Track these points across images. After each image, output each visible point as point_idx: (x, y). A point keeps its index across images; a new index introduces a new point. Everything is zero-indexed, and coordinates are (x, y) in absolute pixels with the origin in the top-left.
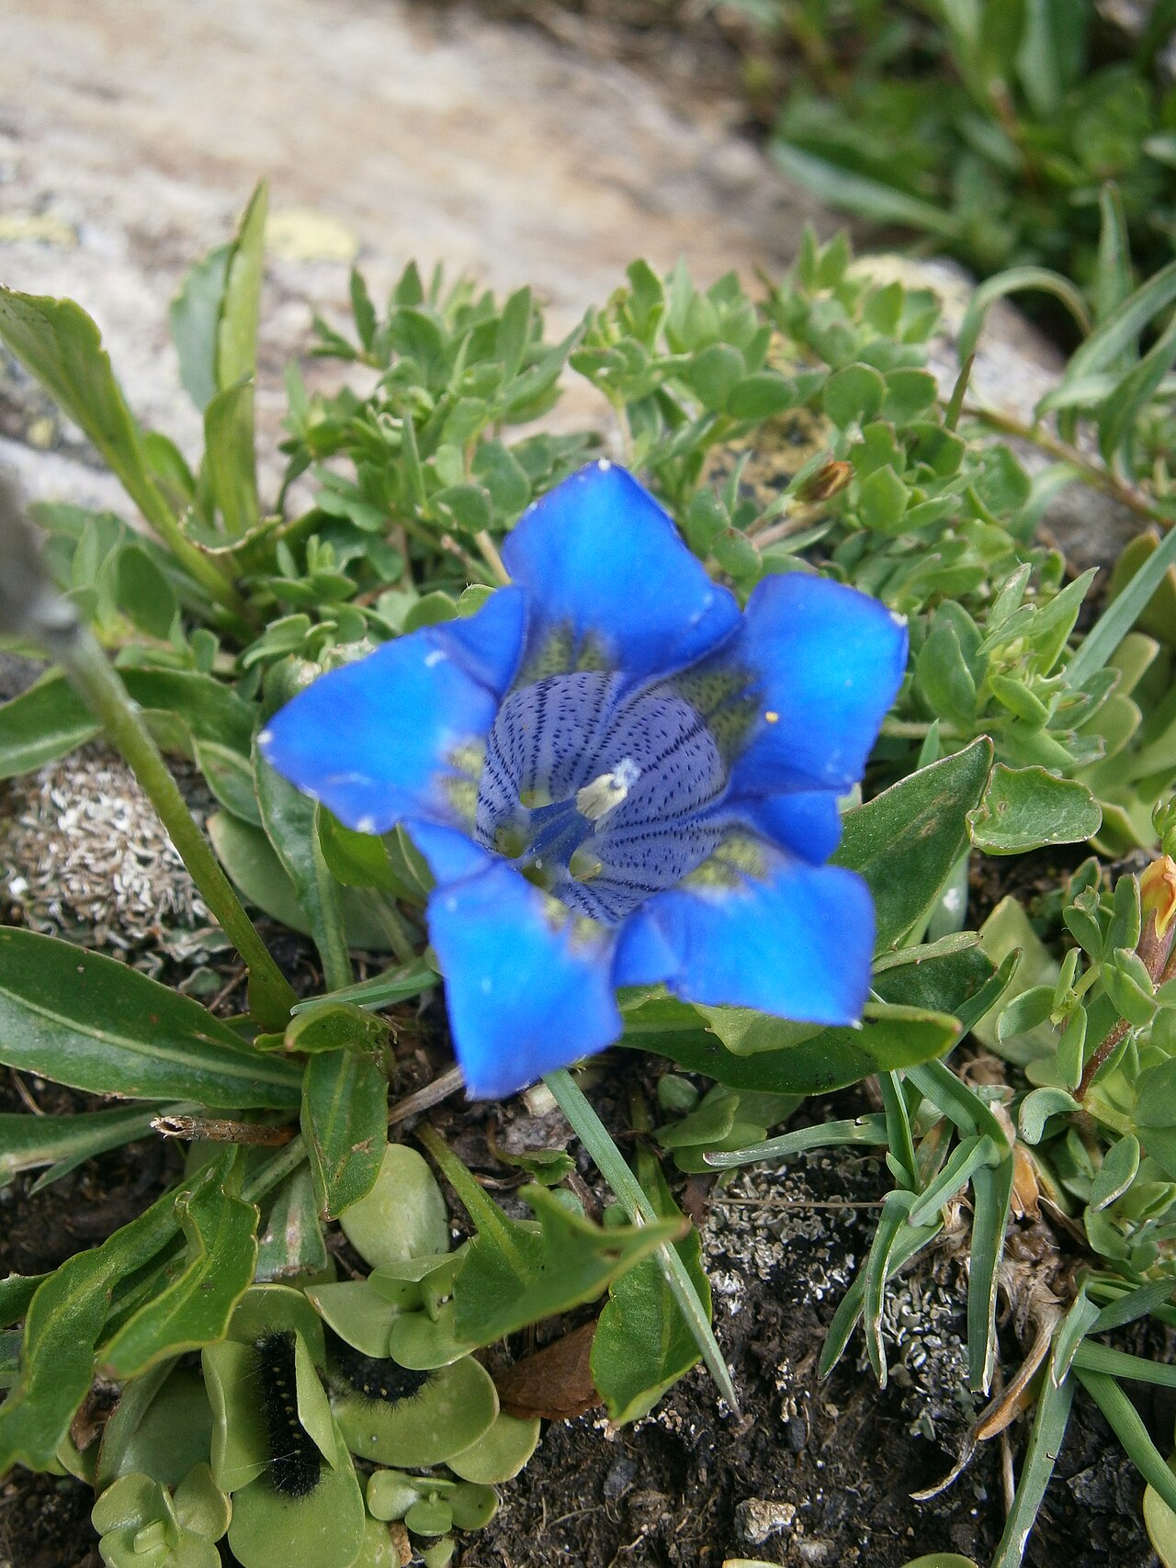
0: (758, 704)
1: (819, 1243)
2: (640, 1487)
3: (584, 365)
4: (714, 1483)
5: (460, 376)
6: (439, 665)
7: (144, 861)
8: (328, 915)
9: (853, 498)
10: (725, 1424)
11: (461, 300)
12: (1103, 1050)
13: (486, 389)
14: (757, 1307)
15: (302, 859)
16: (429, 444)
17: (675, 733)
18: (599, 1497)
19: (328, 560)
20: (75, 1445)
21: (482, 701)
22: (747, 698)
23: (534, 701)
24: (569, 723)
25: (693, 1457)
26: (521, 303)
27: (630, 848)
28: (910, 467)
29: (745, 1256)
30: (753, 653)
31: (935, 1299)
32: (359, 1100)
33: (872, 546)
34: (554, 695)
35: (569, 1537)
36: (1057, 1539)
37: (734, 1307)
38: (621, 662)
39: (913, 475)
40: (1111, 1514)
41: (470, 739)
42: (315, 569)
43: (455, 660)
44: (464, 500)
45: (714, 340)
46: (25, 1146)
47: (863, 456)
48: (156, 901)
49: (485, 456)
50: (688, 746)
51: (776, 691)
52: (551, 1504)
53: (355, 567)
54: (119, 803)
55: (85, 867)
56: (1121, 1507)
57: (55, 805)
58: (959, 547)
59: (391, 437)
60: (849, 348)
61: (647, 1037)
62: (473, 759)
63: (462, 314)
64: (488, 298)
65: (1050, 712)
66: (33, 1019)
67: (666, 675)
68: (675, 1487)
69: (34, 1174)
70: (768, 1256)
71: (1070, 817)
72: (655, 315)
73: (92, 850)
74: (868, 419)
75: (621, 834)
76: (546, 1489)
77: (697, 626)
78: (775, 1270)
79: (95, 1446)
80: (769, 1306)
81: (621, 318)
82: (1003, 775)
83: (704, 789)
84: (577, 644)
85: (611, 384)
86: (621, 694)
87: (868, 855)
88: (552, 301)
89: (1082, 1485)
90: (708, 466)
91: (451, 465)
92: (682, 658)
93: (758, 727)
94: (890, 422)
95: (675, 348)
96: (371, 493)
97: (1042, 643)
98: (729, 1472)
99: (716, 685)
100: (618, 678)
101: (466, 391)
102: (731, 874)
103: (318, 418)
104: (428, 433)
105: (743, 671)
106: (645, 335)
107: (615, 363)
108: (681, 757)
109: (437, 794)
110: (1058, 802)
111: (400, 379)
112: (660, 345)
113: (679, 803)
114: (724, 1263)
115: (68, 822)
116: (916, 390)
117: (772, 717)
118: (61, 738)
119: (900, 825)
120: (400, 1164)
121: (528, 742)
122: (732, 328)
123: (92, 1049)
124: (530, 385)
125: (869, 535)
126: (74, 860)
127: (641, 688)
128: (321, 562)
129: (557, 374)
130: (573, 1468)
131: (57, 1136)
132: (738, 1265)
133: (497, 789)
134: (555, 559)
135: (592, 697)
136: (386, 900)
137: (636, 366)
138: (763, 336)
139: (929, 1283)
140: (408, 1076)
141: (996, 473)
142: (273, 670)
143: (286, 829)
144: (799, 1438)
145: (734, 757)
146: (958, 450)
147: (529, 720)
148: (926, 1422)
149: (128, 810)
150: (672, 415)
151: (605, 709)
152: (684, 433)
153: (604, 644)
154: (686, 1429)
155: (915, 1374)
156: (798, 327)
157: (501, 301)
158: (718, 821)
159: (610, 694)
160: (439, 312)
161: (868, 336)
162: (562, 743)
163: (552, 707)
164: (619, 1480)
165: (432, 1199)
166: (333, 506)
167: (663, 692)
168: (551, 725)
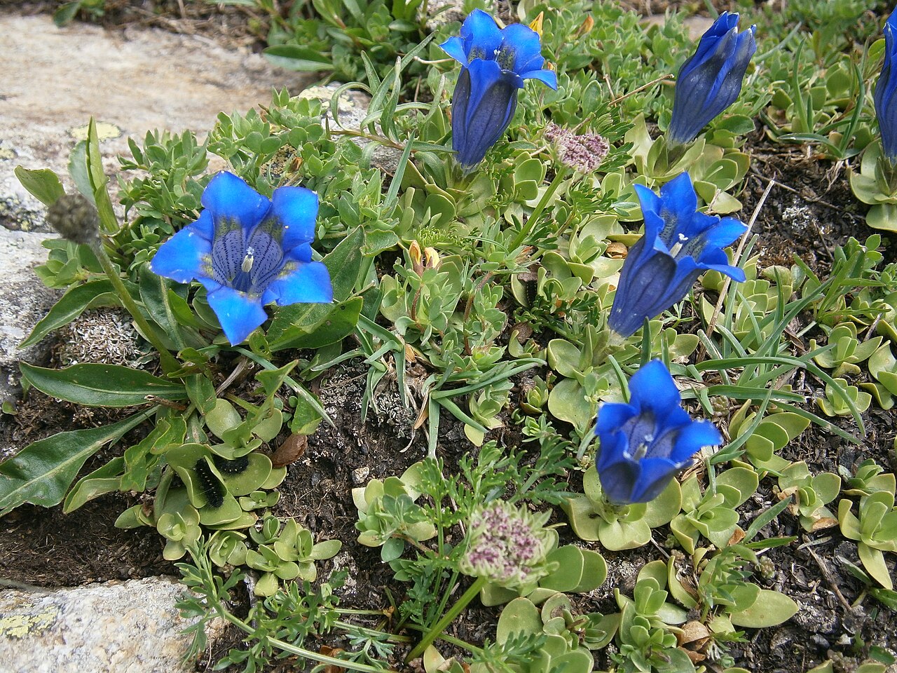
0: (282, 226)
1: (356, 391)
2: (322, 479)
3: (212, 149)
4: (344, 472)
5: (174, 163)
6: (192, 236)
7: (115, 342)
8: (179, 339)
9: (307, 168)
10: (341, 450)
11: (167, 140)
12: (415, 302)
13: (184, 164)
14: (343, 416)
15: (166, 324)
16: (171, 186)
17: (266, 245)
18: (311, 487)
19: (147, 231)
20: (145, 515)
21: (207, 244)
22: (279, 224)
23: (223, 246)
24: (235, 252)
25: (335, 464)
26: (187, 135)
27: (264, 284)
28: (321, 154)
29: (335, 402)
30: (277, 211)
31: (394, 396)
32: (205, 390)
33: (317, 181)
34: (228, 242)
35: (306, 503)
36: (449, 455)
37: (335, 416)
38: (242, 225)
39: (323, 157)
40: (460, 440)
41: (206, 254)
42: (144, 235)
43: (196, 233)
44: (186, 200)
45: (251, 131)
46: (102, 437)
47: (306, 154)
48: (122, 352)
49: (189, 185)
50: (271, 247)
51: (286, 220)
52: (297, 493)
53: (156, 231)
54: (101, 327)
55: (97, 348)
56: (462, 437)
57: (79, 334)
58: (343, 174)
59: (159, 187)
60: (295, 123)
61: (287, 344)
62: (209, 260)
63: (169, 143)
64: (176, 136)
65: (379, 214)
66: (95, 393)
67: (257, 226)
68: (333, 476)
69: (108, 445)
70: (342, 400)
71: (390, 241)
72: (230, 128)
73: (97, 343)
74: (304, 143)
75: (260, 282)
76: (294, 489)
77: (259, 208)
78: (345, 403)
79: (152, 514)
80: (347, 415)
81: (220, 131)
82: (368, 235)
83: (279, 258)
84: (228, 221)
85: (222, 153)
86: (247, 237)
87: (337, 271)
88: (197, 132)
89: (450, 435)
90: (261, 172)
91: (179, 191)
92: (259, 219)
93: (284, 231)
94: (311, 142)
95: (240, 137)
96: (156, 208)
97: (374, 195)
98: (348, 467)
99: (270, 224)
100: (244, 231)
101: (177, 166)
102: (287, 272)
103: (131, 189)
104: (170, 183)
105: (276, 217)
106: (229, 136)
107: (222, 145)
108: (270, 252)
109: (202, 270)
110: (386, 238)
111: (155, 169)
112: (235, 137)
113: (273, 265)
114: (329, 405)
115: (86, 337)
116: (317, 131)
117: (287, 227)
118: (76, 311)
119: (344, 258)
120: (222, 404)
121: (225, 261)
122: (256, 126)
123: (116, 397)
124: (197, 160)
125: (315, 178)
126: (92, 347)
127: (252, 233)
128: (146, 232)
129: (205, 154)
130: (300, 480)
131: (112, 431)
132: (334, 405)
133: (219, 277)
134: (216, 200)
135: (239, 241)
136: (195, 331)
137: (229, 145)
138: (267, 126)
139: (391, 392)
140: (218, 381)
141: (350, 149)
142: (141, 268)
143: (159, 317)
144: (366, 451)
145: (281, 243)
146: (334, 145)
147: (223, 253)
148: (401, 433)
149: (104, 328)
150: (245, 158)
151: (244, 244)
152: (249, 162)
153: (236, 220)
154: (330, 456)
155: (394, 420)
156: (279, 120)
157: (180, 136)
158: (284, 263)
159: (244, 238)
160: (161, 144)
161: (300, 117)
162: (235, 259)
163: (228, 248)
164: (315, 479)
165: (235, 415)
166: (145, 214)
167: (258, 232)
168: (230, 254)
